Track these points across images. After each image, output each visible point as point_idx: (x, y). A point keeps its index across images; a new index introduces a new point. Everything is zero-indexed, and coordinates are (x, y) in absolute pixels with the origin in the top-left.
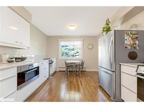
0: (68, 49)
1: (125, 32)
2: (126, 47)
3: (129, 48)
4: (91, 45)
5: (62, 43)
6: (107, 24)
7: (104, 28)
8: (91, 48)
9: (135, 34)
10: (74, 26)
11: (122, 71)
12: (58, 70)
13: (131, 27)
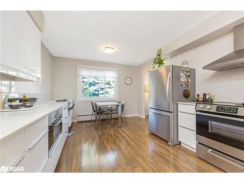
1: (181, 68)
2: (182, 85)
3: (184, 86)
4: (129, 79)
5: (84, 73)
6: (159, 55)
7: (156, 59)
9: (188, 72)
10: (113, 48)
11: (179, 110)
12: (76, 121)
13: (183, 63)
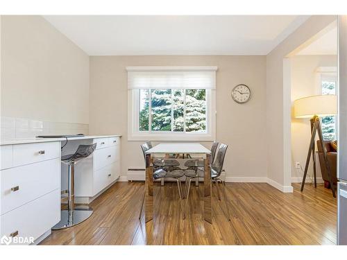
0: (168, 111)
8: (244, 97)
